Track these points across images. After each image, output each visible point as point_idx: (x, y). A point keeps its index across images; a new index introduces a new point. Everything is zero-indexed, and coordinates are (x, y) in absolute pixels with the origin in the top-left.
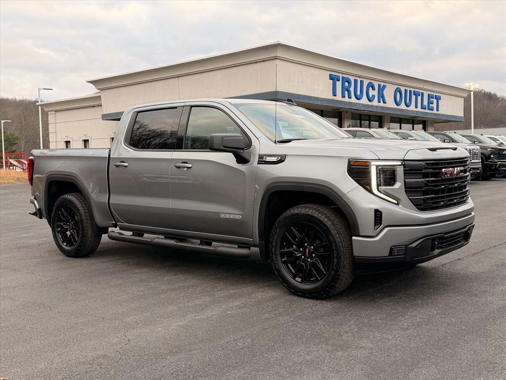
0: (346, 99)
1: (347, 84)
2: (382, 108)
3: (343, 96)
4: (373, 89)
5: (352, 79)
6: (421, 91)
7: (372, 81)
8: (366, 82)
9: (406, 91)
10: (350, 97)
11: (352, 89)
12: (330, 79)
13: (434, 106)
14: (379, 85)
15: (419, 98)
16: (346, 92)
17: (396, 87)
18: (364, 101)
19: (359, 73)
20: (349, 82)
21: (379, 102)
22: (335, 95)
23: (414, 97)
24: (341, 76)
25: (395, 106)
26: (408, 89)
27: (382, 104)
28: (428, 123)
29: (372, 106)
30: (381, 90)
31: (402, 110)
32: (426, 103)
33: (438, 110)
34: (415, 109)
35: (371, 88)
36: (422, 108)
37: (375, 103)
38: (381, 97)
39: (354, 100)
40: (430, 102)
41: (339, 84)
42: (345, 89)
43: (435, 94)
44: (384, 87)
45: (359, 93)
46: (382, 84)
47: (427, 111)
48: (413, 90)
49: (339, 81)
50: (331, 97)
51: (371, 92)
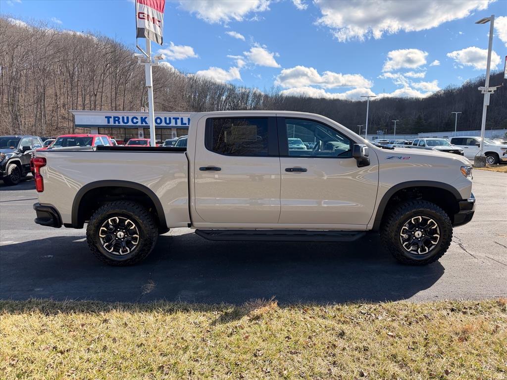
0: (117, 123)
1: (117, 119)
3: (115, 123)
4: (137, 119)
7: (136, 116)
9: (165, 118)
10: (119, 123)
14: (142, 118)
15: (179, 121)
17: (156, 117)
18: (130, 123)
20: (119, 118)
21: (142, 123)
22: (109, 122)
24: (112, 116)
26: (168, 117)
27: (144, 124)
29: (135, 126)
31: (163, 126)
32: (184, 122)
34: (175, 125)
36: (182, 124)
37: (139, 124)
39: (122, 124)
41: (111, 119)
42: (116, 121)
44: (146, 118)
45: (126, 121)
46: (144, 117)
48: (172, 117)
51: (135, 120)
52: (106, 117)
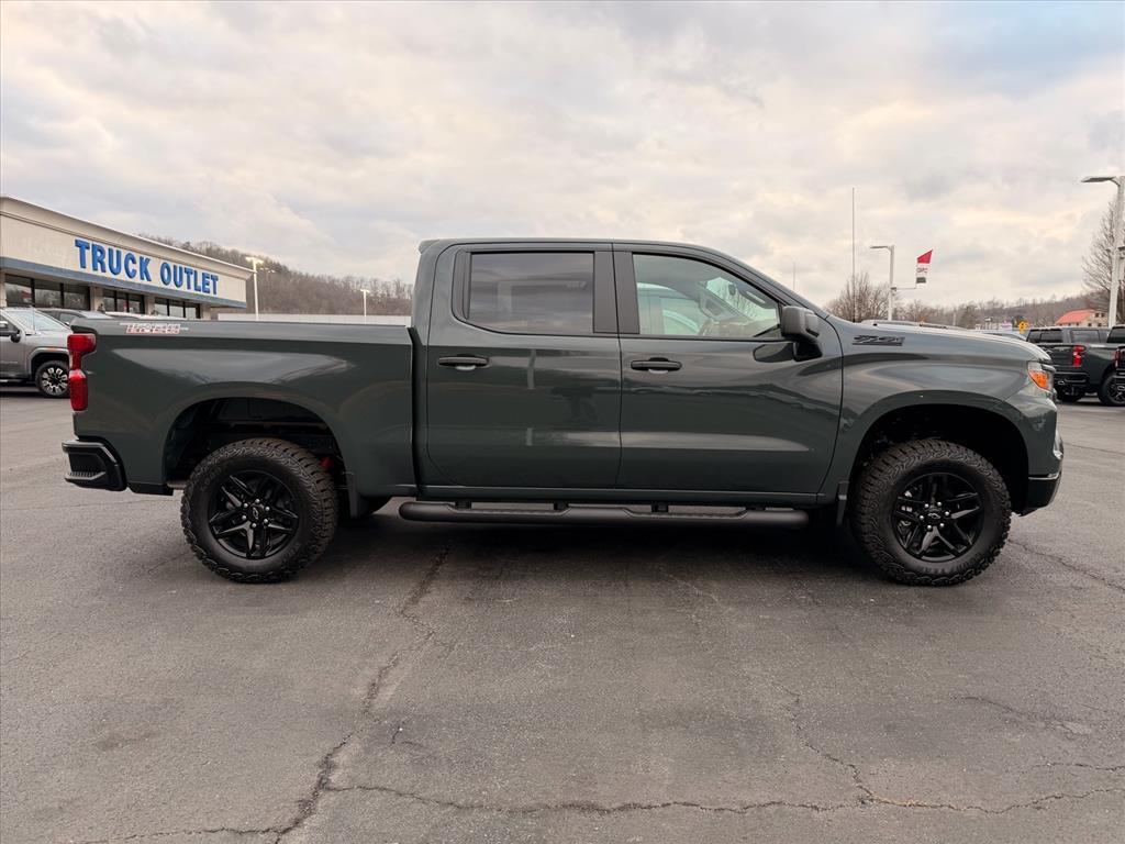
0: (99, 273)
1: (99, 254)
2: (146, 286)
3: (95, 269)
4: (134, 262)
5: (106, 248)
6: (194, 269)
7: (134, 253)
8: (124, 254)
9: (175, 267)
10: (104, 271)
11: (106, 260)
12: (77, 246)
13: (211, 287)
15: (192, 277)
16: (99, 264)
17: (163, 261)
18: (123, 276)
19: (116, 241)
20: (102, 252)
21: (142, 279)
22: (83, 266)
23: (185, 275)
24: (91, 243)
25: (164, 286)
26: (178, 265)
28: (203, 308)
29: (133, 283)
30: (144, 263)
31: (172, 291)
32: (200, 283)
33: (215, 293)
34: (187, 290)
35: (130, 261)
36: (197, 289)
37: (137, 279)
38: (145, 273)
39: (109, 274)
40: (205, 283)
41: (88, 253)
42: (97, 261)
43: (211, 273)
44: (148, 260)
45: (115, 266)
46: (145, 257)
47: (202, 293)
48: (183, 266)
49: (88, 248)
50: (78, 268)
51: (132, 267)
52: (78, 244)
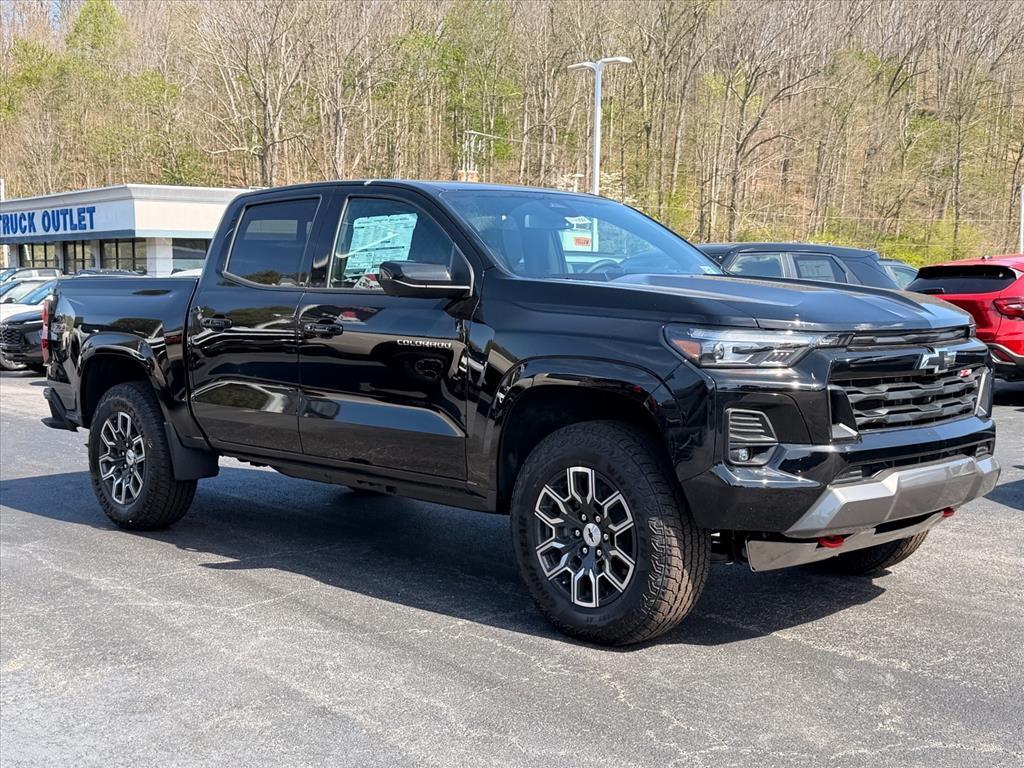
6: (68, 208)
8: (19, 215)
13: (87, 222)
14: (29, 214)
23: (62, 217)
25: (44, 233)
26: (56, 210)
27: (32, 234)
30: (31, 218)
32: (76, 221)
33: (92, 227)
34: (64, 232)
36: (72, 229)
40: (81, 219)
43: (87, 206)
47: (78, 231)
48: (60, 209)
